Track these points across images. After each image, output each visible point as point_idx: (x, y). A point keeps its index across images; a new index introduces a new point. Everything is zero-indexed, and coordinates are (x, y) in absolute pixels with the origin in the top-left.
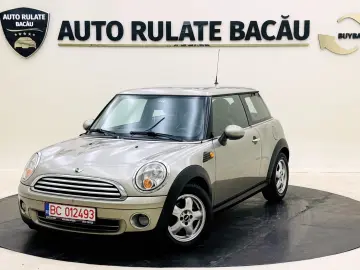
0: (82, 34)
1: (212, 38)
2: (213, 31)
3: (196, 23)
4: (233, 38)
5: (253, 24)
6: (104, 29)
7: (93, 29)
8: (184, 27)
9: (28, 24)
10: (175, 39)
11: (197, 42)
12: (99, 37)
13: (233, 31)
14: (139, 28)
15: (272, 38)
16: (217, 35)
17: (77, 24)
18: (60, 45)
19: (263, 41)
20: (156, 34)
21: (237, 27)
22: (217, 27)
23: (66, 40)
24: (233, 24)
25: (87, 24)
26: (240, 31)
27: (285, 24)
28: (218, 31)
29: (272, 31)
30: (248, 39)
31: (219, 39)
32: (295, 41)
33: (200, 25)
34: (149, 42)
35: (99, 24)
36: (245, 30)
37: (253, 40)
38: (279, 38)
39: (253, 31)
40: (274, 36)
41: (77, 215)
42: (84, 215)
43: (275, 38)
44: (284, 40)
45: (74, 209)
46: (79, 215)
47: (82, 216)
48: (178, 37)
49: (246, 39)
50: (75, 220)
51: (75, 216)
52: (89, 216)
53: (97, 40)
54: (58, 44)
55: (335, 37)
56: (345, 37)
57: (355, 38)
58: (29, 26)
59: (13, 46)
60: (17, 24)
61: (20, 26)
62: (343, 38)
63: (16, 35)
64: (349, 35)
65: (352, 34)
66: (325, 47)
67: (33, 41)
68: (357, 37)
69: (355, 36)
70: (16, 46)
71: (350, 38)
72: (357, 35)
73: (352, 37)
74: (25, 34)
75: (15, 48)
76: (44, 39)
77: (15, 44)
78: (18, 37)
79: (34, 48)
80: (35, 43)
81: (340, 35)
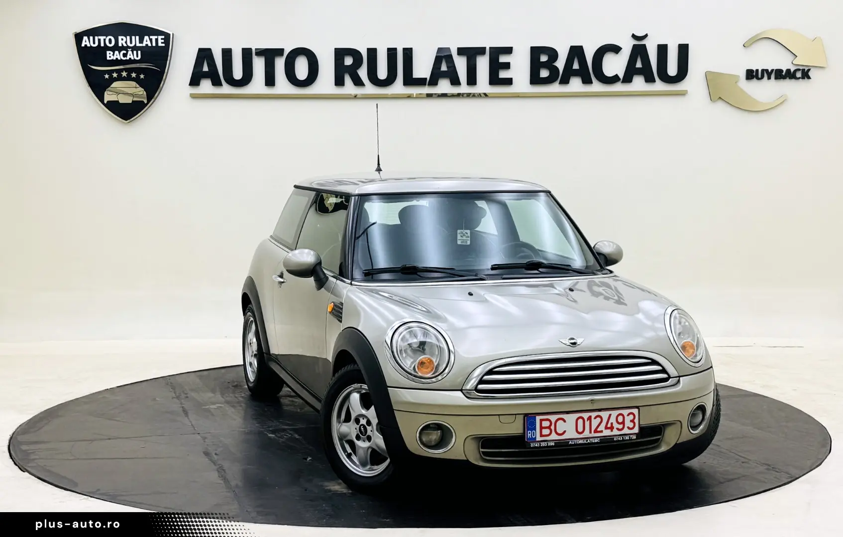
0: (238, 74)
1: (495, 80)
2: (496, 67)
3: (461, 51)
4: (535, 79)
5: (576, 52)
6: (280, 64)
7: (259, 65)
8: (438, 60)
9: (131, 55)
10: (421, 82)
12: (270, 81)
13: (535, 66)
14: (348, 61)
15: (614, 80)
16: (503, 74)
17: (227, 54)
18: (194, 96)
19: (597, 86)
20: (382, 73)
21: (544, 58)
22: (503, 59)
23: (206, 86)
24: (536, 52)
25: (247, 54)
26: (550, 65)
28: (507, 66)
29: (614, 65)
30: (565, 81)
31: (509, 82)
32: (659, 86)
33: (471, 54)
34: (369, 88)
35: (270, 55)
36: (560, 64)
37: (576, 84)
38: (628, 79)
39: (576, 66)
40: (617, 75)
41: (602, 428)
42: (616, 425)
43: (620, 79)
44: (639, 82)
45: (595, 418)
46: (606, 428)
47: (612, 428)
48: (426, 79)
49: (561, 83)
50: (599, 439)
51: (598, 430)
52: (626, 426)
53: (266, 87)
54: (190, 94)
55: (739, 76)
56: (760, 76)
57: (780, 79)
58: (133, 58)
59: (101, 99)
60: (110, 56)
61: (115, 59)
62: (755, 78)
63: (107, 76)
64: (767, 74)
65: (774, 71)
66: (720, 98)
67: (140, 88)
68: (784, 78)
69: (779, 75)
70: (108, 97)
71: (769, 78)
72: (784, 74)
73: (773, 76)
74: (124, 74)
75: (105, 102)
76: (162, 84)
77: (106, 96)
78: (112, 80)
79: (143, 102)
80: (144, 92)
81: (750, 73)
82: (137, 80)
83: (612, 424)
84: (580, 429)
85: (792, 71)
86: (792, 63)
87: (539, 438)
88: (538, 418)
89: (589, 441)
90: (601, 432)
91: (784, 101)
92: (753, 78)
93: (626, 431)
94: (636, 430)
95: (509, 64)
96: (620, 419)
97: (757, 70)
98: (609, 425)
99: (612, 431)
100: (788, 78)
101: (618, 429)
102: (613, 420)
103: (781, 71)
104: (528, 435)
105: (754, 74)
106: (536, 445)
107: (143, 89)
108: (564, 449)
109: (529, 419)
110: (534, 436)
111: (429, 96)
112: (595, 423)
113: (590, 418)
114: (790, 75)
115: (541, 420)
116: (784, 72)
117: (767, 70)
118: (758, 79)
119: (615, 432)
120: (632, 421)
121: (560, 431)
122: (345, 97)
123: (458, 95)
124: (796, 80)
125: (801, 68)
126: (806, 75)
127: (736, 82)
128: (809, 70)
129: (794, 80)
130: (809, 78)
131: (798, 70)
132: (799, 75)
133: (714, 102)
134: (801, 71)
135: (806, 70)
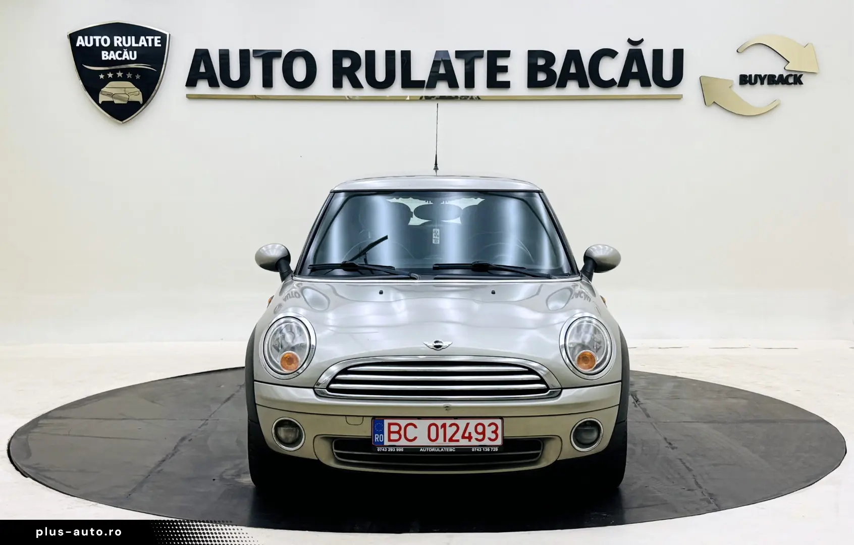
0: (235, 75)
1: (492, 83)
2: (494, 70)
3: (459, 54)
4: (532, 83)
5: (573, 56)
6: (278, 66)
7: (256, 66)
8: (436, 64)
9: (126, 56)
10: (419, 85)
11: (462, 91)
12: (268, 82)
13: (533, 69)
14: (347, 63)
15: (610, 84)
16: (501, 78)
17: (224, 56)
18: (189, 97)
19: (593, 90)
20: (380, 76)
21: (541, 62)
22: (501, 62)
23: (203, 87)
24: (533, 55)
25: (244, 55)
26: (547, 68)
27: (635, 56)
28: (504, 69)
29: (611, 69)
30: (562, 85)
31: (506, 85)
32: (655, 90)
33: (469, 57)
34: (368, 91)
35: (268, 57)
36: (557, 68)
37: (572, 88)
38: (624, 83)
39: (573, 70)
40: (613, 80)
41: (458, 436)
42: (474, 435)
43: (616, 83)
44: (634, 87)
45: (451, 426)
46: (463, 437)
47: (470, 438)
48: (424, 81)
49: (558, 86)
50: (454, 448)
51: (454, 438)
52: (487, 436)
53: (263, 88)
54: (187, 95)
55: (732, 81)
56: (753, 81)
57: (773, 84)
58: (128, 59)
59: (96, 99)
60: (105, 55)
61: (110, 59)
63: (102, 76)
64: (760, 79)
65: (767, 77)
66: (714, 102)
67: (136, 88)
68: (777, 83)
69: (772, 80)
70: (102, 98)
71: (762, 83)
72: (776, 79)
73: (766, 81)
74: (120, 74)
75: (100, 102)
76: (158, 85)
77: (100, 95)
78: (107, 81)
79: (138, 102)
80: (140, 93)
81: (743, 78)
82: (133, 80)
83: (470, 433)
84: (433, 437)
85: (785, 76)
86: (785, 68)
87: (386, 443)
88: (386, 422)
89: (442, 450)
90: (458, 441)
91: (776, 106)
92: (747, 83)
93: (486, 442)
94: (499, 442)
95: (506, 67)
96: (480, 429)
97: (750, 76)
98: (467, 435)
99: (470, 441)
100: (780, 84)
101: (477, 439)
102: (471, 429)
104: (376, 438)
105: (748, 79)
106: (383, 450)
107: (139, 90)
108: (413, 456)
109: (377, 422)
110: (381, 440)
111: (428, 98)
112: (450, 431)
113: (444, 426)
114: (783, 80)
115: (390, 425)
116: (777, 77)
117: (760, 76)
118: (751, 84)
119: (474, 442)
120: (495, 432)
121: (410, 437)
122: (344, 99)
123: (456, 98)
124: (788, 86)
125: (793, 74)
126: (798, 80)
127: (730, 87)
128: (801, 76)
129: (786, 85)
130: (801, 83)
131: (791, 75)
132: (791, 80)
133: (709, 106)
134: (793, 77)
135: (798, 76)
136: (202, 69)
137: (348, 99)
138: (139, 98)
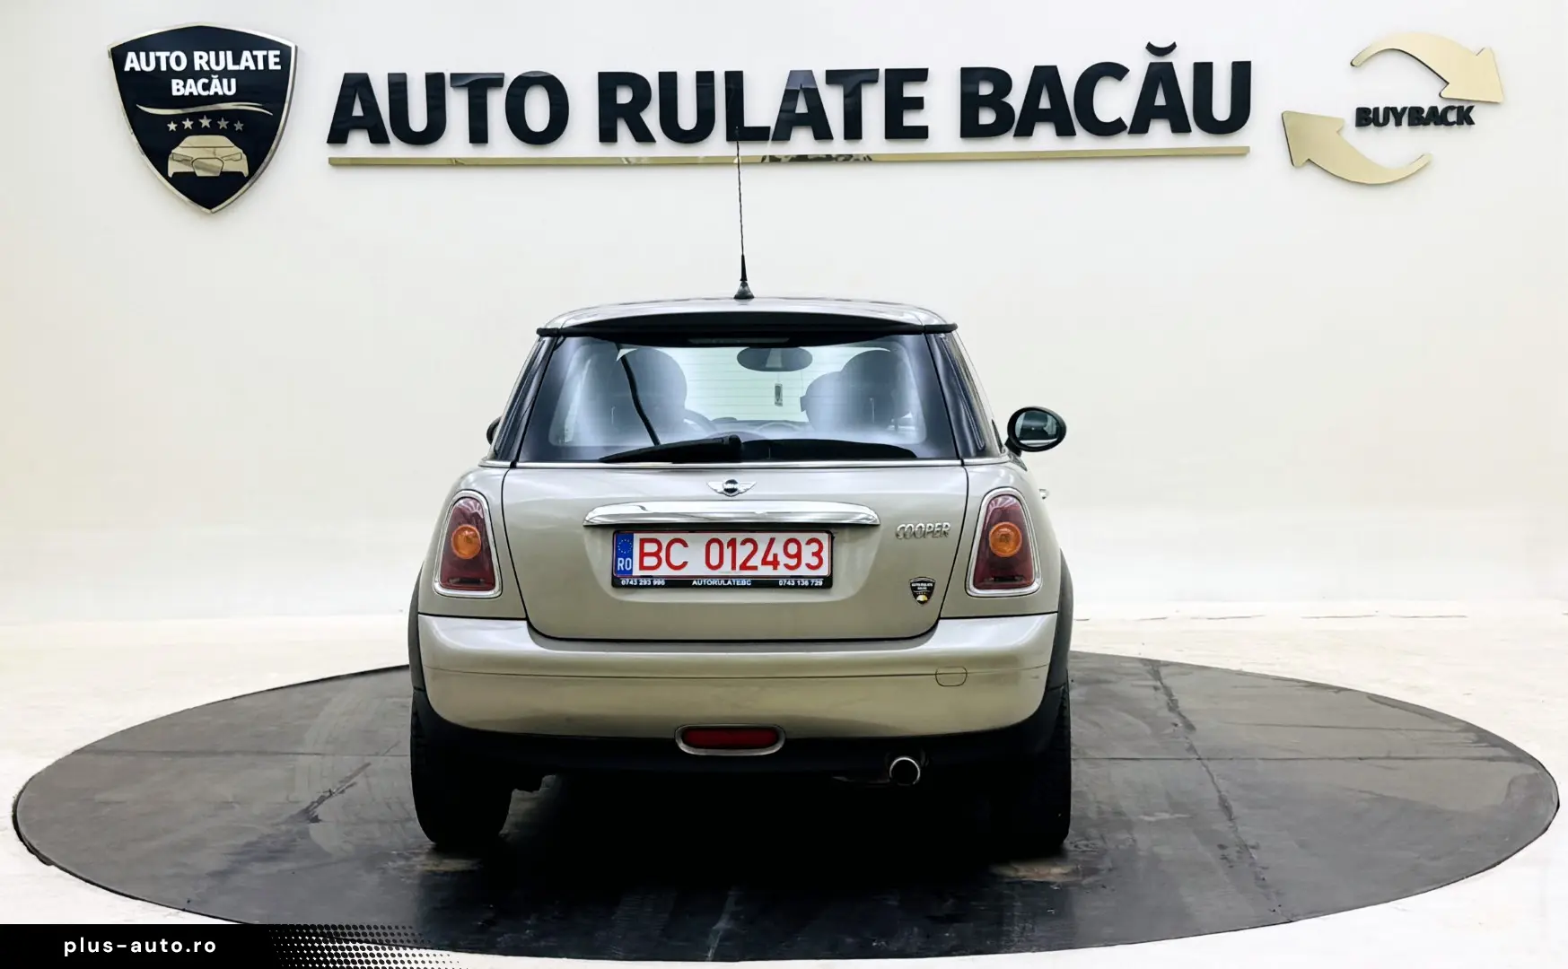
0: (418, 121)
1: (895, 130)
2: (897, 105)
3: (833, 77)
4: (970, 128)
5: (1045, 77)
6: (496, 102)
7: (457, 105)
8: (790, 96)
9: (217, 87)
10: (759, 134)
12: (478, 134)
13: (970, 103)
14: (624, 96)
15: (1115, 128)
16: (911, 119)
18: (336, 163)
19: (1083, 140)
20: (687, 118)
21: (986, 89)
22: (910, 91)
23: (359, 143)
24: (970, 76)
25: (435, 84)
26: (997, 101)
27: (1161, 75)
28: (917, 104)
29: (1115, 101)
30: (1025, 131)
31: (921, 133)
32: (1198, 138)
33: (852, 82)
34: (664, 147)
36: (1016, 100)
37: (1045, 135)
38: (1140, 125)
39: (1045, 103)
40: (1120, 120)
43: (1126, 127)
44: (1160, 132)
48: (769, 128)
49: (1017, 134)
53: (471, 144)
54: (330, 159)
55: (1343, 120)
56: (1381, 120)
57: (1418, 124)
58: (221, 93)
59: (162, 169)
60: (178, 88)
61: (187, 94)
62: (1372, 124)
63: (172, 126)
64: (1394, 115)
65: (1407, 110)
66: (1309, 160)
67: (236, 148)
68: (1425, 122)
69: (1417, 117)
70: (173, 168)
71: (1398, 123)
72: (1424, 115)
73: (1405, 119)
74: (205, 122)
75: (170, 175)
76: (275, 142)
77: (170, 163)
78: (182, 134)
79: (241, 174)
80: (244, 156)
81: (1364, 115)
82: (230, 133)
85: (1440, 110)
86: (1440, 95)
91: (1425, 165)
92: (1369, 124)
95: (921, 99)
97: (1376, 110)
100: (1432, 124)
103: (1420, 110)
105: (1371, 116)
107: (241, 151)
111: (774, 160)
114: (1436, 117)
116: (1426, 110)
117: (1394, 110)
118: (1378, 124)
122: (618, 162)
123: (829, 158)
124: (1448, 127)
125: (1457, 104)
126: (1465, 117)
127: (1338, 132)
128: (1470, 108)
129: (1442, 126)
130: (1471, 122)
131: (1451, 108)
132: (1452, 117)
133: (1298, 167)
134: (1456, 110)
135: (1465, 108)
136: (358, 111)
137: (626, 163)
138: (242, 166)
